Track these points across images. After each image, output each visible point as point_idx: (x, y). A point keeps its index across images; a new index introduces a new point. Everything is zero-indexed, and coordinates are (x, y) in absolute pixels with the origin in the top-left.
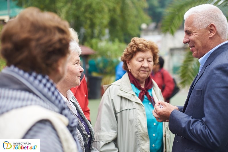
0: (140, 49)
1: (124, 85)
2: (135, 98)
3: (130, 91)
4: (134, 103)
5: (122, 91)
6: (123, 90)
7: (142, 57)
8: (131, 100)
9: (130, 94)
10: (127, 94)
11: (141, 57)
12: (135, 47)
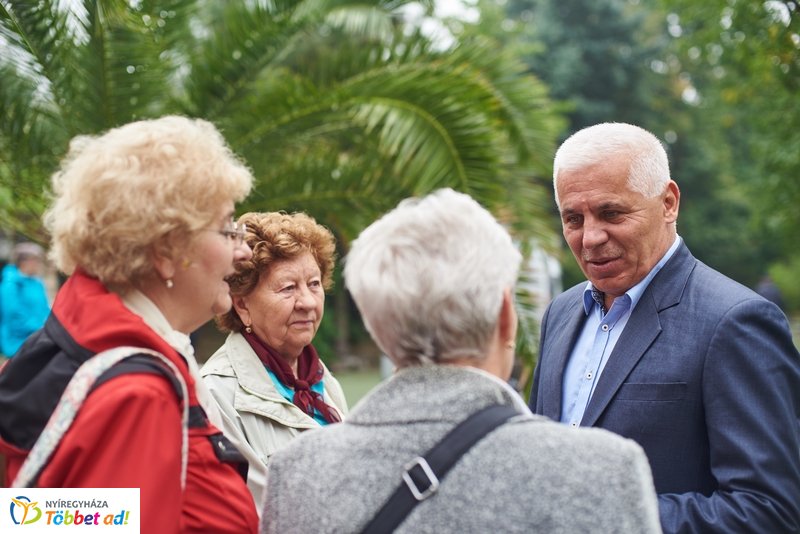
0: (283, 251)
1: (246, 374)
2: (295, 415)
3: (272, 394)
4: (294, 432)
5: (250, 394)
6: (250, 392)
7: (294, 277)
8: (282, 422)
9: (276, 402)
10: (265, 403)
11: (288, 279)
12: (264, 248)
